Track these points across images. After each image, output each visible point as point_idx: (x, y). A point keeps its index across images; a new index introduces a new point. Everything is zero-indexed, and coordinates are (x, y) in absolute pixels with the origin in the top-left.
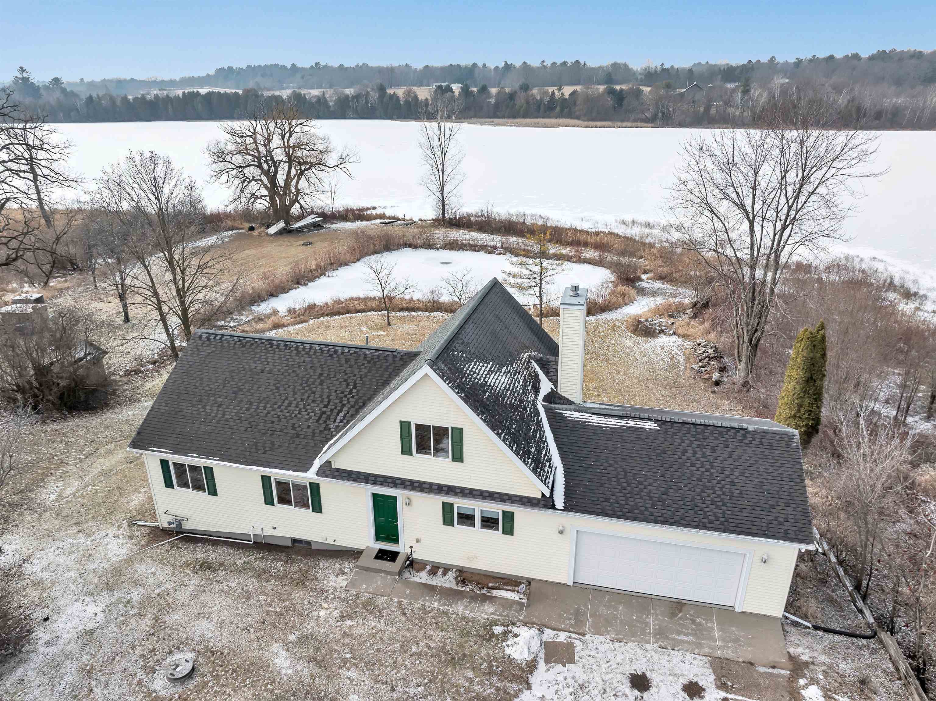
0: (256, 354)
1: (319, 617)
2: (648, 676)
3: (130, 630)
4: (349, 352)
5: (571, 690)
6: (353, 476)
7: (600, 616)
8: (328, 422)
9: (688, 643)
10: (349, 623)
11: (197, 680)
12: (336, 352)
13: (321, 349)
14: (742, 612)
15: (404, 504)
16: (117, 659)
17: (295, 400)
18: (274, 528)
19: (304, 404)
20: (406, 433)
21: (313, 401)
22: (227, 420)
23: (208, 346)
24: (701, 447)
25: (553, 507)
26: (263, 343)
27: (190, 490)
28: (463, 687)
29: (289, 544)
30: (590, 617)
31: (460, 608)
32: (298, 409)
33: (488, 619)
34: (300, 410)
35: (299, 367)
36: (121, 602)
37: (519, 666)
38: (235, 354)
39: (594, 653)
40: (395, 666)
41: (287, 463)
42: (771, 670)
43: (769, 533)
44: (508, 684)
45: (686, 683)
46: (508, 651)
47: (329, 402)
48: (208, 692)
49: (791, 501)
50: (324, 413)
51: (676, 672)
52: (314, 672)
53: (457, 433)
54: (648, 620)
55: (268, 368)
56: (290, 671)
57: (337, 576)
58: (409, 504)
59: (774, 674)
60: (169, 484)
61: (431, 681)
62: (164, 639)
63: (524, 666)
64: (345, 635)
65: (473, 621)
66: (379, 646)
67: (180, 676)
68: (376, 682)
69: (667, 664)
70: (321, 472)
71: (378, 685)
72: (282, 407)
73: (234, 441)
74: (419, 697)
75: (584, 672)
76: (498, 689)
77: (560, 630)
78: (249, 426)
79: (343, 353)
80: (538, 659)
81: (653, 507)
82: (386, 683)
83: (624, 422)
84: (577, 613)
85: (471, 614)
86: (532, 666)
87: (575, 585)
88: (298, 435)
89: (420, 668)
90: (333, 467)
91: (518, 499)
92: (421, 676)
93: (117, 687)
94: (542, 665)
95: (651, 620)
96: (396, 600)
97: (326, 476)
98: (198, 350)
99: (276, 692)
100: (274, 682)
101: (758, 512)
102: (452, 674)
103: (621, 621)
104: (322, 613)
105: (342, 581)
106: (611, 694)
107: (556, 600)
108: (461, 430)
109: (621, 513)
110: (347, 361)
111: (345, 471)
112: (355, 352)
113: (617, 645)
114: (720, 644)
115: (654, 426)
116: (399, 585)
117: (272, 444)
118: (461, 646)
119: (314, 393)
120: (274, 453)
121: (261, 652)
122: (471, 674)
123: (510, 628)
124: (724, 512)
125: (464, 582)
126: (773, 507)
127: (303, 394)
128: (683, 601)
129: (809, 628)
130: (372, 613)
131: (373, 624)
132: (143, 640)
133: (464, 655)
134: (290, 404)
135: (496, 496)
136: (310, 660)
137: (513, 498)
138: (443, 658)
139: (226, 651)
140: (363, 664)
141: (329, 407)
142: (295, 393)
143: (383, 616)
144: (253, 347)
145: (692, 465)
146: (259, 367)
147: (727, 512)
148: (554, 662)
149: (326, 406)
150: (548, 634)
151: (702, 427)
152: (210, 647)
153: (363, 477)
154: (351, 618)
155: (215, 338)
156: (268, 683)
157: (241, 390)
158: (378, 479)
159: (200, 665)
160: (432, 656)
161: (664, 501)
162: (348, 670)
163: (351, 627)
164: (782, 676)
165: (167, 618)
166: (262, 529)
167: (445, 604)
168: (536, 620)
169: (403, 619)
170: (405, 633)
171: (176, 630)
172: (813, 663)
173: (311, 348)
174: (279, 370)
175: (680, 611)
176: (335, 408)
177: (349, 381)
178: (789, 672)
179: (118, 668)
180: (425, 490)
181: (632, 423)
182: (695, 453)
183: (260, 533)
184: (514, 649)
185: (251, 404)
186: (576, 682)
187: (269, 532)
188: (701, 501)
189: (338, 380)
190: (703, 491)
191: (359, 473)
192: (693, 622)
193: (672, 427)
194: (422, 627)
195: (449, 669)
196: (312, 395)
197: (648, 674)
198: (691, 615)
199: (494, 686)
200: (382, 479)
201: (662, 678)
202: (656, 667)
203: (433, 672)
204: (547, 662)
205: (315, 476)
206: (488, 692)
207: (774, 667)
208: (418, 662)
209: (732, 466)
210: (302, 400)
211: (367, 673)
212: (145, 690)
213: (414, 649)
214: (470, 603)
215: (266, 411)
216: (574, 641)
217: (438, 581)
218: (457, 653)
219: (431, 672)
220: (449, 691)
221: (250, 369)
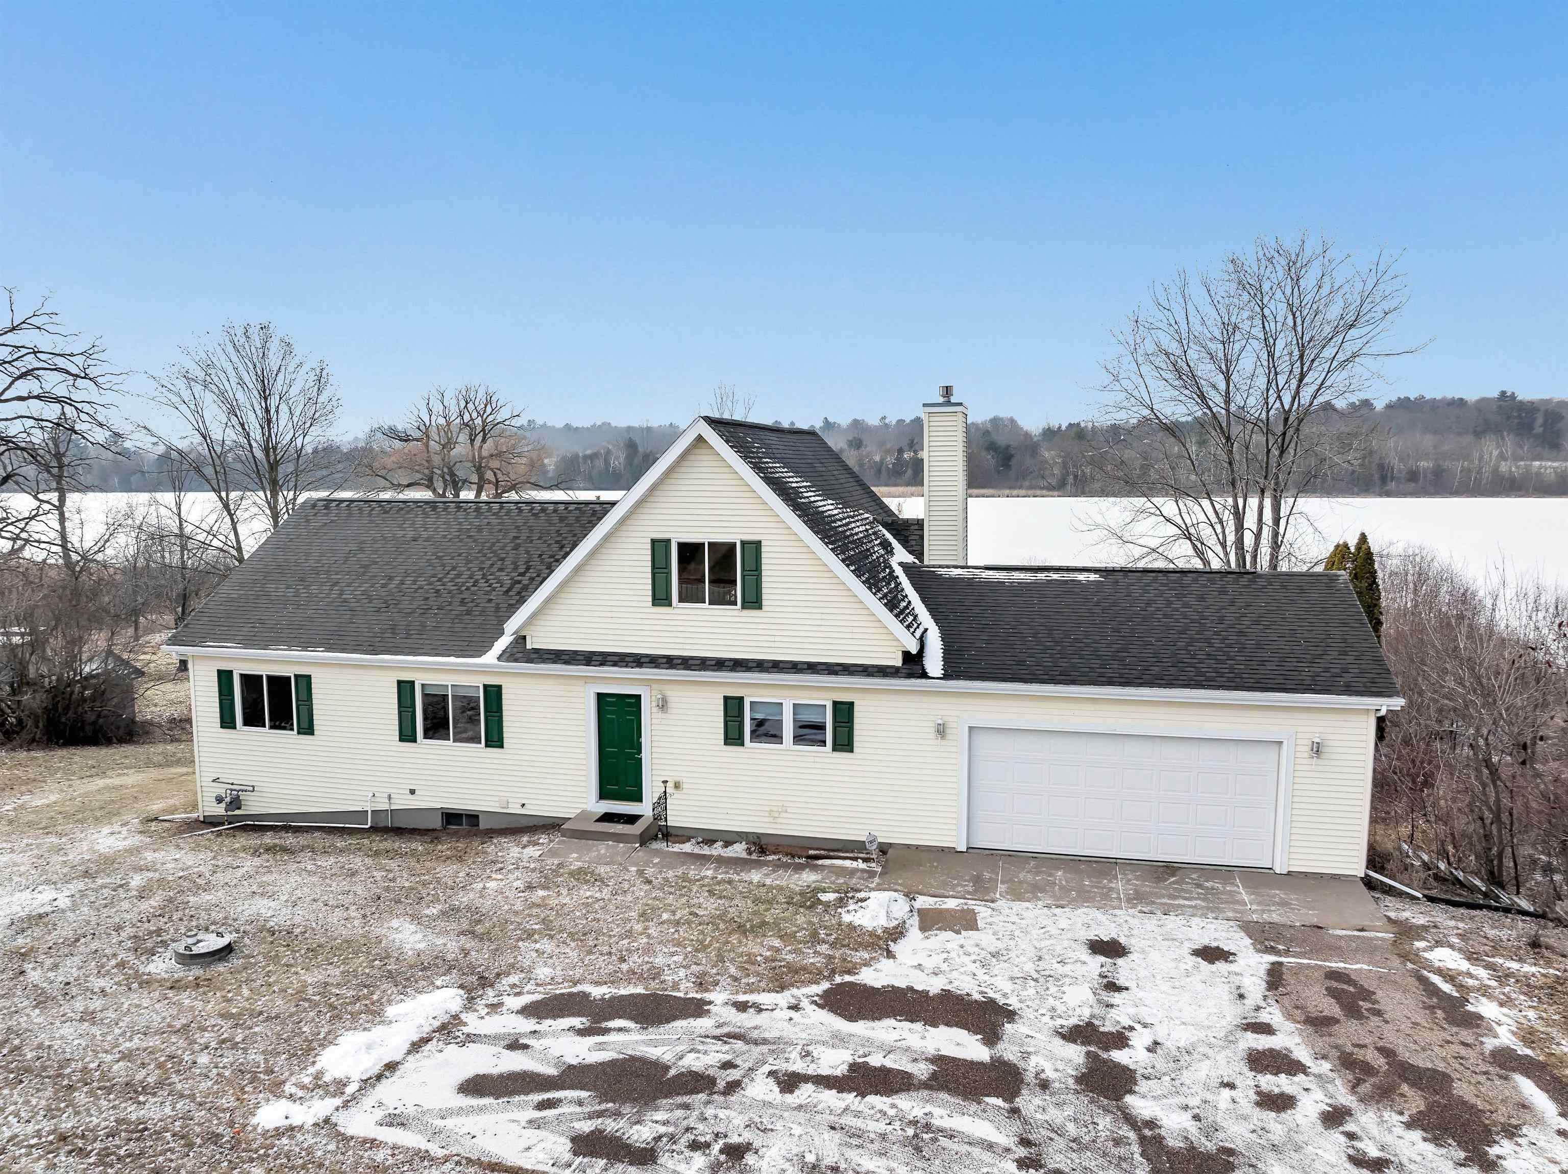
0: (408, 519)
1: (484, 888)
2: (1121, 941)
3: (118, 911)
4: (566, 509)
5: (973, 957)
6: (563, 657)
7: (1020, 882)
8: (523, 594)
9: (1195, 907)
10: (541, 893)
11: (236, 962)
12: (543, 510)
13: (519, 508)
14: (1289, 873)
15: (654, 704)
16: (83, 940)
17: (469, 569)
18: (412, 792)
19: (483, 574)
20: (661, 563)
21: (501, 570)
22: (345, 601)
23: (326, 515)
24: (1179, 597)
25: (924, 675)
26: (421, 507)
27: (266, 729)
28: (761, 955)
29: (437, 823)
30: (1003, 882)
31: (755, 876)
32: (472, 581)
33: (808, 887)
34: (476, 581)
35: (480, 530)
36: (105, 887)
37: (872, 934)
38: (371, 522)
39: (1014, 918)
40: (629, 934)
41: (446, 647)
42: (1356, 933)
43: (1318, 688)
44: (849, 952)
45: (1197, 947)
46: (847, 918)
47: (528, 569)
48: (256, 971)
49: (1348, 649)
50: (519, 582)
51: (1175, 937)
52: (468, 946)
53: (750, 549)
54: (1113, 885)
55: (425, 534)
56: (422, 946)
57: (524, 847)
58: (663, 705)
59: (1364, 937)
60: (227, 722)
61: (697, 950)
62: (181, 920)
63: (879, 931)
64: (535, 905)
65: (780, 889)
66: (598, 916)
67: (202, 951)
68: (590, 953)
69: (1156, 929)
70: (509, 655)
71: (593, 957)
72: (445, 580)
73: (354, 625)
74: (672, 966)
75: (998, 939)
76: (830, 958)
77: (947, 897)
78: (384, 605)
79: (555, 511)
80: (907, 926)
81: (1103, 666)
82: (610, 953)
83: (1041, 576)
84: (977, 881)
85: (778, 882)
86: (897, 933)
87: (970, 850)
88: (468, 613)
89: (676, 936)
90: (529, 646)
91: (861, 669)
92: (678, 944)
93: (75, 969)
94: (914, 932)
95: (1119, 885)
96: (634, 869)
97: (516, 661)
98: (308, 521)
99: (389, 968)
100: (388, 957)
101: (1295, 664)
102: (740, 942)
103: (1062, 888)
104: (492, 885)
105: (533, 852)
106: (1054, 961)
107: (937, 867)
108: (758, 544)
109: (1046, 677)
110: (562, 519)
111: (549, 652)
112: (576, 509)
113: (1058, 911)
114: (1254, 907)
115: (1093, 577)
116: (640, 854)
117: (423, 626)
118: (755, 913)
119: (503, 559)
120: (424, 636)
121: (367, 928)
122: (777, 943)
123: (850, 895)
124: (1232, 668)
125: (763, 851)
126: (1320, 656)
127: (482, 562)
128: (1175, 865)
129: (1418, 899)
130: (587, 882)
131: (588, 894)
132: (140, 921)
133: (763, 924)
134: (459, 576)
135: (820, 667)
136: (463, 933)
137: (852, 669)
138: (722, 926)
139: (297, 931)
140: (565, 935)
141: (528, 574)
142: (468, 562)
143: (608, 886)
144: (403, 512)
145: (1166, 616)
146: (410, 534)
147: (1236, 666)
148: (937, 929)
149: (521, 574)
150: (923, 902)
151: (1178, 575)
152: (268, 926)
153: (581, 658)
154: (545, 887)
155: (337, 505)
156: (376, 959)
157: (376, 563)
158: (609, 658)
159: (244, 946)
160: (700, 924)
161: (1122, 660)
162: (536, 942)
163: (543, 898)
164: (1382, 939)
165: (191, 899)
166: (390, 797)
167: (727, 873)
168: (899, 888)
169: (647, 887)
170: (650, 902)
171: (205, 910)
172: (1436, 927)
173: (502, 508)
174: (444, 537)
175: (1173, 875)
176: (538, 576)
177: (564, 542)
178: (1392, 935)
179: (82, 949)
180: (693, 668)
181: (1055, 576)
182: (1169, 603)
183: (385, 807)
184: (859, 914)
185: (391, 578)
186: (982, 949)
187: (404, 802)
188: (1189, 656)
189: (545, 541)
190: (1189, 644)
191: (575, 652)
192: (1199, 886)
193: (1125, 576)
194: (682, 896)
195: (734, 939)
196: (500, 563)
197: (1122, 940)
198: (1192, 879)
199: (820, 954)
200: (616, 659)
201: (1149, 943)
202: (1135, 932)
203: (702, 942)
204: (923, 928)
205: (496, 662)
206: (811, 960)
207: (1362, 930)
208: (672, 930)
209: (1238, 615)
210: (481, 569)
211: (573, 944)
212: (131, 972)
213: (665, 916)
214: (774, 871)
215: (416, 587)
216: (974, 907)
217: (717, 850)
218: (749, 920)
219: (698, 940)
220: (732, 961)
221: (394, 538)
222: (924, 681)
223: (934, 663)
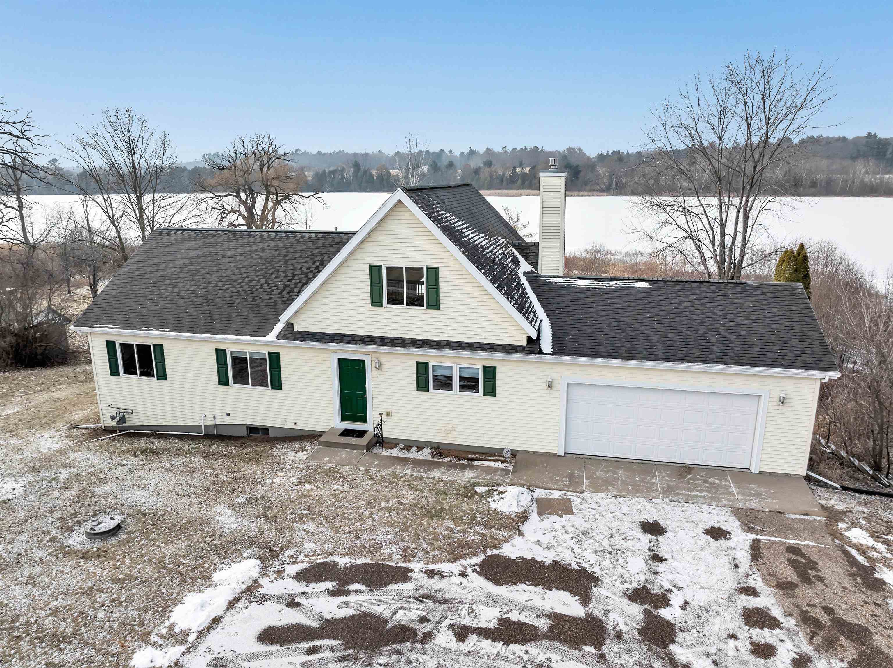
0: (219, 243)
1: (273, 483)
2: (661, 523)
3: (51, 499)
4: (316, 236)
5: (571, 535)
6: (317, 337)
7: (598, 478)
8: (291, 294)
9: (703, 497)
10: (307, 486)
11: (123, 536)
12: (302, 237)
13: (287, 236)
14: (760, 473)
15: (373, 365)
16: (30, 521)
17: (257, 277)
18: (228, 415)
19: (266, 280)
20: (376, 280)
21: (277, 277)
22: (182, 297)
23: (168, 239)
24: (699, 299)
25: (540, 352)
26: (226, 234)
27: (138, 376)
28: (442, 534)
29: (244, 433)
30: (587, 479)
31: (437, 474)
32: (259, 285)
33: (469, 481)
34: (262, 285)
35: (263, 251)
36: (45, 480)
37: (509, 517)
38: (196, 244)
39: (595, 506)
40: (360, 518)
41: (245, 329)
42: (803, 517)
43: (786, 364)
44: (495, 531)
45: (706, 528)
46: (493, 505)
47: (294, 277)
48: (134, 545)
49: (804, 337)
50: (288, 286)
51: (693, 520)
52: (262, 526)
53: (432, 273)
54: (653, 481)
55: (229, 253)
56: (234, 526)
57: (296, 453)
58: (379, 366)
59: (808, 520)
60: (114, 371)
61: (403, 530)
62: (89, 505)
63: (513, 516)
64: (303, 496)
65: (452, 483)
66: (342, 504)
67: (102, 530)
68: (337, 532)
69: (682, 514)
70: (283, 335)
71: (339, 535)
72: (242, 284)
73: (188, 314)
74: (388, 543)
75: (585, 521)
76: (484, 536)
77: (553, 489)
78: (206, 301)
79: (310, 238)
80: (530, 511)
81: (652, 347)
82: (349, 532)
83: (613, 284)
84: (571, 476)
85: (450, 478)
86: (523, 517)
87: (566, 455)
88: (258, 306)
89: (390, 520)
90: (295, 330)
91: (501, 347)
92: (391, 526)
93: (24, 543)
94: (534, 516)
95: (657, 480)
96: (363, 469)
97: (288, 339)
98: (157, 243)
99: (215, 542)
100: (214, 534)
101: (772, 347)
102: (429, 524)
103: (623, 482)
104: (277, 480)
105: (302, 456)
106: (620, 538)
107: (546, 467)
108: (437, 269)
109: (617, 354)
110: (314, 243)
111: (308, 333)
112: (323, 237)
113: (621, 500)
114: (740, 497)
115: (645, 285)
116: (367, 457)
117: (230, 315)
118: (438, 502)
119: (278, 270)
120: (231, 322)
121: (202, 512)
122: (451, 524)
123: (495, 488)
124: (732, 349)
125: (440, 455)
126: (786, 342)
127: (265, 272)
128: (691, 466)
129: (837, 488)
130: (335, 478)
131: (336, 487)
132: (65, 506)
133: (443, 510)
134: (251, 281)
135: (475, 346)
136: (259, 517)
137: (495, 347)
138: (417, 512)
139: (160, 514)
140: (322, 518)
141: (293, 281)
142: (257, 272)
143: (347, 481)
144: (215, 238)
145: (691, 313)
146: (221, 253)
147: (735, 348)
148: (548, 514)
149: (290, 281)
150: (539, 493)
151: (698, 284)
152: (142, 510)
153: (328, 337)
154: (310, 483)
155: (175, 233)
156: (207, 536)
157: (199, 272)
158: (345, 338)
159: (127, 525)
160: (404, 510)
161: (664, 342)
162: (304, 523)
163: (308, 490)
164: (819, 521)
165: (96, 489)
166: (215, 417)
167: (419, 471)
168: (524, 482)
169: (371, 482)
170: (373, 493)
171: (105, 498)
172: (850, 512)
173: (276, 236)
174: (241, 255)
175: (690, 474)
176: (300, 282)
177: (316, 259)
178: (825, 519)
179: (29, 527)
180: (397, 345)
181: (621, 284)
182: (692, 304)
183: (212, 423)
184: (500, 503)
185: (209, 283)
186: (576, 529)
187: (223, 420)
188: (705, 341)
189: (304, 259)
190: (706, 332)
191: (324, 334)
192: (706, 481)
193: (665, 285)
194: (392, 489)
195: (425, 521)
196: (276, 272)
197: (661, 522)
198: (702, 476)
199: (478, 533)
200: (349, 338)
201: (678, 524)
202: (669, 516)
203: (405, 524)
204: (540, 513)
205: (275, 339)
206: (472, 538)
207: (806, 515)
208: (387, 515)
209: (735, 312)
210: (265, 277)
211: (327, 525)
212: (58, 545)
213: (383, 504)
214: (448, 470)
215: (224, 288)
216: (570, 497)
217: (412, 454)
218: (434, 507)
219: (403, 523)
220: (424, 538)
221: (211, 255)
222: (540, 356)
223: (547, 345)
